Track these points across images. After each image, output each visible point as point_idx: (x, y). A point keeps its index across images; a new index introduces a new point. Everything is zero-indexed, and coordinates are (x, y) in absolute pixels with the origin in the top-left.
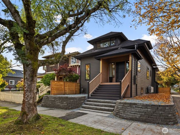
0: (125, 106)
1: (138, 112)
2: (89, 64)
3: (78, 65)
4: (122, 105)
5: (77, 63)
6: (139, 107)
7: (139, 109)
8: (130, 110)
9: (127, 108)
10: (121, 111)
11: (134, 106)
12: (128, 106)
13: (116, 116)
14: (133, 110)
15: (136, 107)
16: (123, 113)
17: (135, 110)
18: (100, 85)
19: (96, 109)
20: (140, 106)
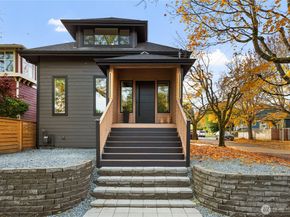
0: (245, 185)
1: (282, 196)
2: (65, 77)
3: (18, 78)
4: (234, 182)
5: (17, 71)
6: (281, 186)
7: (283, 189)
8: (260, 194)
9: (252, 190)
10: (235, 197)
11: (269, 183)
12: (252, 185)
13: (220, 212)
14: (267, 193)
15: (272, 185)
16: (243, 203)
17: (274, 194)
18: (112, 129)
19: (143, 196)
20: (284, 183)
